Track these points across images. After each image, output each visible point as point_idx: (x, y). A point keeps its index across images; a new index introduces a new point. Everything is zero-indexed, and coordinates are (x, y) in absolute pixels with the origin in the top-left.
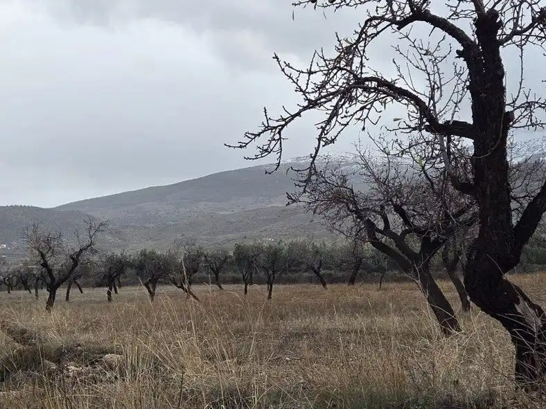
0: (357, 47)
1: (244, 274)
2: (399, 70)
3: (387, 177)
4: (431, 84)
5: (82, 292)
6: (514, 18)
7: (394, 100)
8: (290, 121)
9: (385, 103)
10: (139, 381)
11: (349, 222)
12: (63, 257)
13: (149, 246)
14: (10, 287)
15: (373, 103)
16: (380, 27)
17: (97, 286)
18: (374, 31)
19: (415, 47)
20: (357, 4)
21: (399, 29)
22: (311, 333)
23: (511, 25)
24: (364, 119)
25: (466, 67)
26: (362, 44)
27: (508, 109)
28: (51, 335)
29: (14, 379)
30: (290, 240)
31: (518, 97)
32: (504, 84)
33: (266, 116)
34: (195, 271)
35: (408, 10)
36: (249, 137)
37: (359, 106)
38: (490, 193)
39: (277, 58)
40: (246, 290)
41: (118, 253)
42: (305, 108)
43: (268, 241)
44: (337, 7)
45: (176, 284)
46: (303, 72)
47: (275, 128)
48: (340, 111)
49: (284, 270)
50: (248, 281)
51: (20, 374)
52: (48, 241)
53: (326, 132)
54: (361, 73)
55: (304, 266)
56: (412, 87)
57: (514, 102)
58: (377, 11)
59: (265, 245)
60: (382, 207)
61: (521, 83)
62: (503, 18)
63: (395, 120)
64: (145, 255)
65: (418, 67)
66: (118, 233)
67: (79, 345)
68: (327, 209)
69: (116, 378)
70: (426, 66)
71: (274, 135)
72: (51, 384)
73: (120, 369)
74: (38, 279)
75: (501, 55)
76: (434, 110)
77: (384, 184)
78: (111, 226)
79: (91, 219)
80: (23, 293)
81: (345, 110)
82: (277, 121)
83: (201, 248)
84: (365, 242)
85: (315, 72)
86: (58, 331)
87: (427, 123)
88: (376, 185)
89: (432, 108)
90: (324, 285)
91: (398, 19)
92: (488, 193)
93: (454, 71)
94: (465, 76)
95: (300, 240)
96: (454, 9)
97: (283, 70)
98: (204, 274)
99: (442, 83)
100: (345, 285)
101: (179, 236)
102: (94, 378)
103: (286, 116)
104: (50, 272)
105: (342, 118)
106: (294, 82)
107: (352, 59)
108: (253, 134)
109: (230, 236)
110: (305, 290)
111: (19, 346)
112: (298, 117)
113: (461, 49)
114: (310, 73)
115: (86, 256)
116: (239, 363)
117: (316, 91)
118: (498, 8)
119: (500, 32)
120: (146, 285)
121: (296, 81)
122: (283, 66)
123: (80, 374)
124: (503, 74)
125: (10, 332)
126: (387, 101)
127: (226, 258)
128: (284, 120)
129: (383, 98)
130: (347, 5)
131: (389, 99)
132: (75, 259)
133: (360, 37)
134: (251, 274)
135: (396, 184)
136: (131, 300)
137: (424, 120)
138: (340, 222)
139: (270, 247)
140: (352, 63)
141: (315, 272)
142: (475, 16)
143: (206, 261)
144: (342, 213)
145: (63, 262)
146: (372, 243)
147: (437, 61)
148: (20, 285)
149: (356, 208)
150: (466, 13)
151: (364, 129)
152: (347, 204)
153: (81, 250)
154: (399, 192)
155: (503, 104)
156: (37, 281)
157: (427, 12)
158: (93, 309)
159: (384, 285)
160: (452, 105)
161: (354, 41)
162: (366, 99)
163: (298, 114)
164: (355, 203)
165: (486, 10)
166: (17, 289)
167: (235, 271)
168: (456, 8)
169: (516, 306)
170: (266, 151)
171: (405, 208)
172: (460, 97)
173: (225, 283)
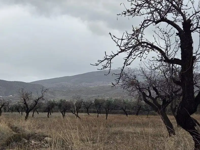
0: (140, 30)
1: (98, 109)
2: (155, 39)
3: (151, 77)
4: (166, 44)
5: (38, 114)
6: (197, 22)
7: (152, 50)
8: (114, 56)
9: (149, 51)
10: (57, 148)
11: (136, 92)
12: (32, 101)
13: (63, 98)
14: (12, 111)
15: (144, 51)
16: (149, 24)
17: (44, 112)
18: (147, 25)
19: (161, 31)
20: (141, 15)
21: (156, 24)
22: (121, 133)
23: (196, 25)
24: (141, 57)
25: (179, 39)
26: (142, 29)
27: (194, 55)
28: (26, 129)
29: (12, 145)
30: (115, 98)
31: (198, 51)
32: (193, 46)
33: (106, 54)
34: (80, 108)
35: (159, 18)
36: (99, 62)
37: (139, 52)
38: (187, 85)
39: (110, 34)
40: (98, 116)
41: (52, 100)
42: (120, 52)
43: (107, 98)
44: (133, 16)
45: (72, 112)
46: (120, 39)
47: (109, 59)
48: (133, 54)
49: (112, 109)
50: (99, 112)
51: (14, 143)
52: (27, 95)
53: (127, 61)
54: (142, 39)
55: (120, 108)
56: (159, 45)
57: (196, 53)
58: (147, 18)
59: (106, 99)
60: (149, 88)
61: (199, 46)
62: (193, 22)
63: (153, 57)
64: (62, 101)
65: (162, 39)
66: (52, 93)
67: (36, 134)
68: (128, 87)
69: (48, 146)
70: (165, 38)
71: (108, 62)
72: (25, 148)
73: (50, 143)
74: (23, 108)
75: (192, 35)
76: (167, 54)
77: (150, 79)
78: (50, 90)
79: (43, 87)
80: (17, 113)
81: (134, 53)
82: (110, 56)
83: (82, 100)
84: (142, 100)
85: (124, 39)
86: (29, 128)
87: (164, 59)
88: (146, 80)
89: (167, 53)
90: (127, 115)
91: (155, 21)
92: (186, 85)
93: (175, 40)
94: (179, 42)
95: (119, 98)
96: (175, 19)
97: (112, 38)
98: (83, 109)
99: (171, 44)
100: (134, 116)
101: (74, 95)
102: (40, 146)
103: (113, 55)
104: (27, 106)
105: (133, 56)
106: (116, 43)
107: (138, 34)
108: (101, 61)
109: (93, 95)
110: (119, 117)
111: (14, 133)
112: (117, 55)
113: (178, 32)
114: (122, 40)
115: (40, 101)
116: (94, 143)
117: (124, 46)
118: (191, 19)
119: (192, 27)
120: (62, 112)
121: (117, 42)
122: (113, 37)
123: (35, 144)
124: (192, 42)
125: (11, 128)
126: (150, 51)
127: (91, 104)
128: (112, 56)
129: (148, 49)
130: (137, 15)
131: (150, 50)
132: (36, 102)
133: (141, 27)
134: (100, 110)
135: (154, 79)
136: (56, 118)
137: (163, 58)
138: (133, 93)
139: (108, 100)
140: (138, 36)
141: (124, 110)
142: (183, 21)
143: (84, 104)
144: (134, 89)
145: (32, 103)
146: (145, 101)
147: (169, 36)
148: (16, 110)
149: (139, 87)
150: (179, 20)
151: (141, 60)
152: (136, 86)
153: (39, 99)
154: (155, 82)
155: (192, 53)
156: (22, 109)
157: (166, 19)
158: (42, 120)
159: (149, 116)
160: (174, 52)
161: (139, 28)
162: (142, 50)
163: (117, 54)
164: (139, 86)
165: (187, 19)
166: (15, 112)
167: (94, 109)
168: (176, 18)
169: (195, 127)
170: (105, 67)
171: (157, 88)
172: (177, 49)
173: (90, 113)
